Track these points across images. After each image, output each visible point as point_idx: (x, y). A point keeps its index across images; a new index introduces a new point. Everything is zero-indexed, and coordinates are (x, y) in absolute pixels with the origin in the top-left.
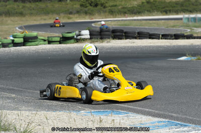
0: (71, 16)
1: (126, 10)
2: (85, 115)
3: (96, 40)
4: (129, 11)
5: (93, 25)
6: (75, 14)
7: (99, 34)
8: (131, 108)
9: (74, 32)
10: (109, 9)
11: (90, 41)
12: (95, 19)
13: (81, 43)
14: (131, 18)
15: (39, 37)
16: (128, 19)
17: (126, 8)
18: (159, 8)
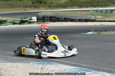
0: (27, 9)
1: (58, 5)
2: (33, 65)
3: (40, 22)
4: (60, 6)
5: (39, 14)
6: (29, 7)
7: (42, 19)
8: (59, 61)
9: (28, 18)
10: (49, 5)
11: (37, 23)
12: (40, 10)
13: (32, 24)
14: (61, 10)
15: (8, 21)
16: (59, 10)
17: (58, 4)
18: (77, 4)
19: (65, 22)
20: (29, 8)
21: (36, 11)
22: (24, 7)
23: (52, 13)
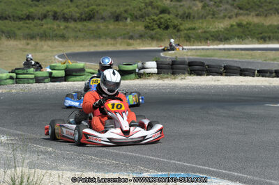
0: (131, 41)
1: (208, 35)
3: (166, 76)
4: (212, 36)
5: (162, 54)
6: (137, 38)
7: (170, 68)
8: (213, 172)
9: (135, 64)
10: (186, 34)
11: (157, 77)
13: (144, 79)
14: (215, 47)
15: (87, 70)
16: (211, 47)
17: (208, 32)
18: (254, 33)
19: (226, 75)
21: (154, 46)
22: (124, 38)
23: (193, 52)
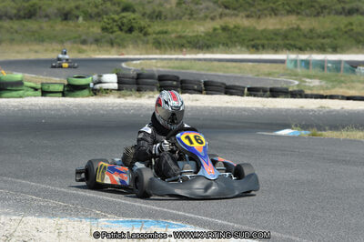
0: (84, 47)
1: (185, 41)
2: (108, 227)
3: (129, 93)
4: (189, 42)
5: (124, 65)
6: (91, 43)
7: (135, 82)
8: (190, 218)
9: (89, 76)
10: (154, 39)
11: (117, 94)
12: (128, 54)
13: (101, 96)
14: (193, 56)
15: (26, 83)
16: (188, 56)
17: (184, 37)
18: (244, 40)
19: (207, 94)
20: (94, 47)
21: (113, 54)
22: (75, 42)
23: (164, 63)
